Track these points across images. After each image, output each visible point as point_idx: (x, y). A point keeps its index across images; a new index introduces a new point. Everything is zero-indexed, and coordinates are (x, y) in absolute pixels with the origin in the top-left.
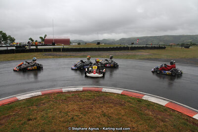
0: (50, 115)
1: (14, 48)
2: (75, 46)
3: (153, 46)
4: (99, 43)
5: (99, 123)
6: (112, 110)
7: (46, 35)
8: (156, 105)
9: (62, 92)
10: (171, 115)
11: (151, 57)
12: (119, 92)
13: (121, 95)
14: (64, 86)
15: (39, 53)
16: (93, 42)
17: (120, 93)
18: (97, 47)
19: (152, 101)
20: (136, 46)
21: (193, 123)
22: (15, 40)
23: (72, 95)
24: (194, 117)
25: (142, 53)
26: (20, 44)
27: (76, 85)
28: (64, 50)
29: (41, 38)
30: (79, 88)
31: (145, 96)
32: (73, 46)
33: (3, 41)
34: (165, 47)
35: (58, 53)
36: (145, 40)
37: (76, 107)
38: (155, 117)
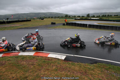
3: (23, 20)
8: (28, 56)
10: (37, 60)
11: (22, 27)
13: (2, 57)
19: (25, 55)
20: (11, 20)
25: (16, 25)
31: (20, 53)
34: (31, 20)
36: (17, 16)
38: (27, 64)
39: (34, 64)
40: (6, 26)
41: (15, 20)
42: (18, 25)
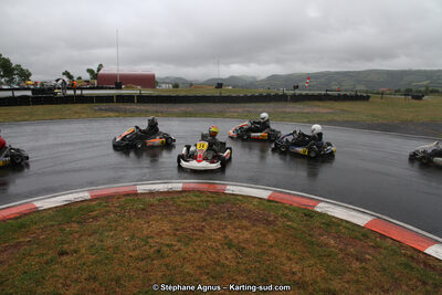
0: (109, 242)
1: (29, 93)
2: (167, 91)
3: (342, 93)
4: (220, 86)
5: (217, 263)
6: (247, 235)
7: (101, 65)
8: (344, 224)
9: (136, 194)
10: (376, 247)
11: (336, 118)
12: (264, 194)
13: (269, 201)
14: (141, 180)
15: (85, 106)
16: (208, 83)
17: (266, 197)
18: (216, 93)
19: (336, 215)
20: (304, 93)
21: (425, 264)
22: (30, 74)
23: (159, 200)
24: (427, 251)
25: (316, 109)
26: (42, 84)
27: (167, 178)
28: (142, 99)
29: (90, 71)
30: (174, 185)
31: (320, 205)
32: (162, 90)
33: (3, 77)
34: (369, 97)
35: (128, 106)
36: (323, 80)
37: (166, 227)
38: (341, 250)
39: (365, 260)
40: (288, 110)
41: (316, 93)
42: (325, 111)
